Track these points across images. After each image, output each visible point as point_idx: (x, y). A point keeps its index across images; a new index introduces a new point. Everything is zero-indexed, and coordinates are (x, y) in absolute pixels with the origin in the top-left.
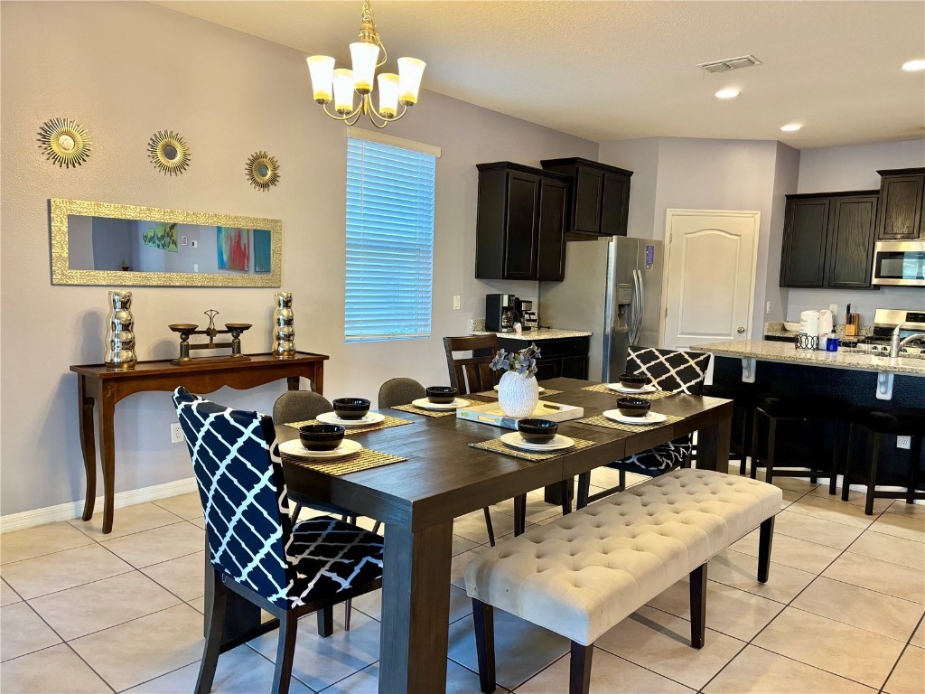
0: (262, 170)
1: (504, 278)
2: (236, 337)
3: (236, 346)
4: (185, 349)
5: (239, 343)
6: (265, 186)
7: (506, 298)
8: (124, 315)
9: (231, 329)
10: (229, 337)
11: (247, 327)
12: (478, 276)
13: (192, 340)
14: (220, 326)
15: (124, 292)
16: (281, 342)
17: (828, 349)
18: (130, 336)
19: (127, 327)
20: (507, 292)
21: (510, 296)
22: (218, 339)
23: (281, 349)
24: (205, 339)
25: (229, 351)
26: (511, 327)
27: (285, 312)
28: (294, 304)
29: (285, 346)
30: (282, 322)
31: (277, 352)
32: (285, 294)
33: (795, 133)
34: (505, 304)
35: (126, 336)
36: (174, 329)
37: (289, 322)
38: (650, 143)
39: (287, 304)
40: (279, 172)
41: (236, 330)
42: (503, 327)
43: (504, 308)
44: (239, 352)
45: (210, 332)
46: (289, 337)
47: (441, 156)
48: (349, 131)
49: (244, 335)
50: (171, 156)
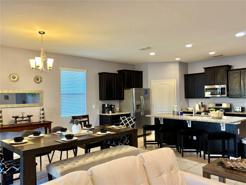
0: (38, 79)
1: (105, 100)
4: (16, 122)
5: (30, 120)
6: (39, 83)
7: (106, 105)
9: (28, 116)
10: (28, 118)
11: (32, 116)
12: (100, 100)
13: (18, 119)
14: (25, 115)
16: (41, 119)
17: (180, 115)
18: (1, 119)
19: (1, 117)
20: (107, 103)
21: (107, 104)
22: (24, 119)
23: (41, 121)
24: (21, 119)
25: (28, 122)
26: (109, 112)
27: (42, 112)
28: (44, 110)
29: (42, 120)
30: (41, 114)
31: (40, 122)
32: (42, 108)
33: (178, 60)
34: (106, 106)
36: (13, 117)
37: (43, 114)
38: (146, 64)
39: (43, 110)
40: (42, 79)
41: (29, 117)
42: (106, 112)
43: (106, 107)
44: (30, 122)
45: (23, 117)
46: (43, 118)
47: (87, 72)
48: (61, 68)
49: (31, 118)
50: (14, 78)
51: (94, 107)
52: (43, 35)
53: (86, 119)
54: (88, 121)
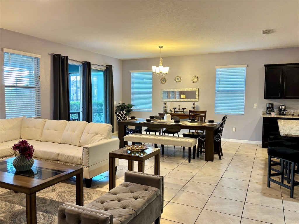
2: (184, 110)
4: (175, 112)
5: (184, 111)
7: (268, 104)
8: (165, 105)
10: (182, 110)
11: (186, 108)
13: (176, 110)
14: (181, 108)
15: (165, 102)
19: (165, 107)
22: (180, 110)
24: (178, 110)
25: (182, 113)
26: (271, 113)
27: (193, 106)
34: (268, 106)
35: (165, 109)
36: (173, 108)
39: (194, 104)
41: (184, 109)
43: (267, 108)
44: (184, 113)
47: (247, 67)
48: (216, 67)
51: (255, 106)
54: (205, 116)
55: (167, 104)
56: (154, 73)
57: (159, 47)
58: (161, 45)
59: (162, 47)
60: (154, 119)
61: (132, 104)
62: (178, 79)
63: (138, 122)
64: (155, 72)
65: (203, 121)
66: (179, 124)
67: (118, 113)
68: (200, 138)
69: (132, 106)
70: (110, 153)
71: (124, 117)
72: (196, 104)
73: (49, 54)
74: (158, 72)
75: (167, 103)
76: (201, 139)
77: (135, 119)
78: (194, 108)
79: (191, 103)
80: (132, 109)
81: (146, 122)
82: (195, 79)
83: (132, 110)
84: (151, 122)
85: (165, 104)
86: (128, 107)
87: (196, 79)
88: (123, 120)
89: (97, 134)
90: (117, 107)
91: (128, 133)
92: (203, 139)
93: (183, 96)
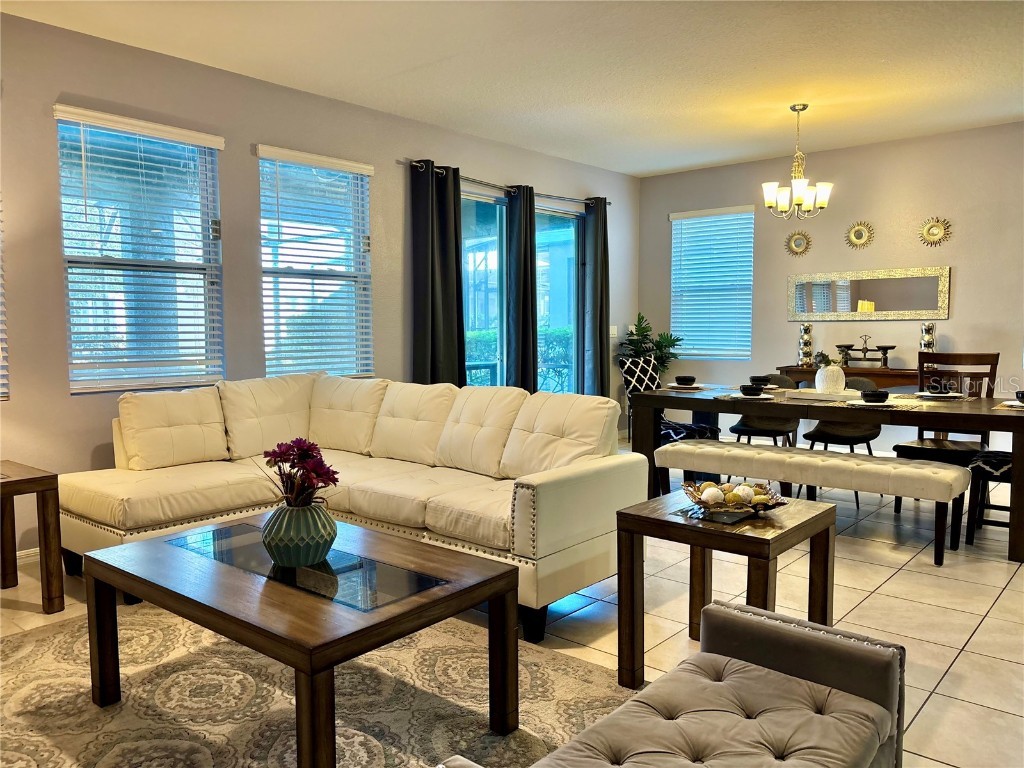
2: (885, 354)
3: (885, 360)
4: (845, 360)
8: (806, 337)
9: (880, 348)
11: (893, 348)
13: (851, 354)
14: (872, 345)
15: (806, 324)
19: (807, 344)
22: (869, 355)
24: (860, 355)
25: (879, 364)
27: (927, 338)
28: (935, 331)
36: (838, 346)
39: (929, 331)
41: (884, 349)
44: (886, 365)
45: (865, 350)
49: (890, 353)
50: (859, 235)
52: (801, 112)
53: (986, 369)
54: (992, 375)
55: (813, 332)
56: (770, 207)
57: (793, 109)
58: (799, 102)
59: (805, 107)
60: (770, 386)
61: (675, 335)
62: (861, 235)
63: (708, 395)
64: (774, 205)
65: (983, 395)
66: (885, 404)
67: (628, 364)
68: (980, 464)
69: (673, 342)
70: (620, 515)
71: (652, 379)
72: (941, 329)
73: (398, 162)
74: (784, 205)
75: (816, 329)
76: (988, 468)
77: (694, 385)
78: (929, 345)
79: (918, 327)
80: (672, 350)
81: (740, 395)
82: (935, 230)
83: (675, 356)
84: (763, 396)
85: (807, 331)
86: (659, 346)
87: (938, 232)
88: (648, 387)
89: (560, 433)
90: (622, 344)
91: (667, 439)
92: (997, 470)
93: (866, 307)
